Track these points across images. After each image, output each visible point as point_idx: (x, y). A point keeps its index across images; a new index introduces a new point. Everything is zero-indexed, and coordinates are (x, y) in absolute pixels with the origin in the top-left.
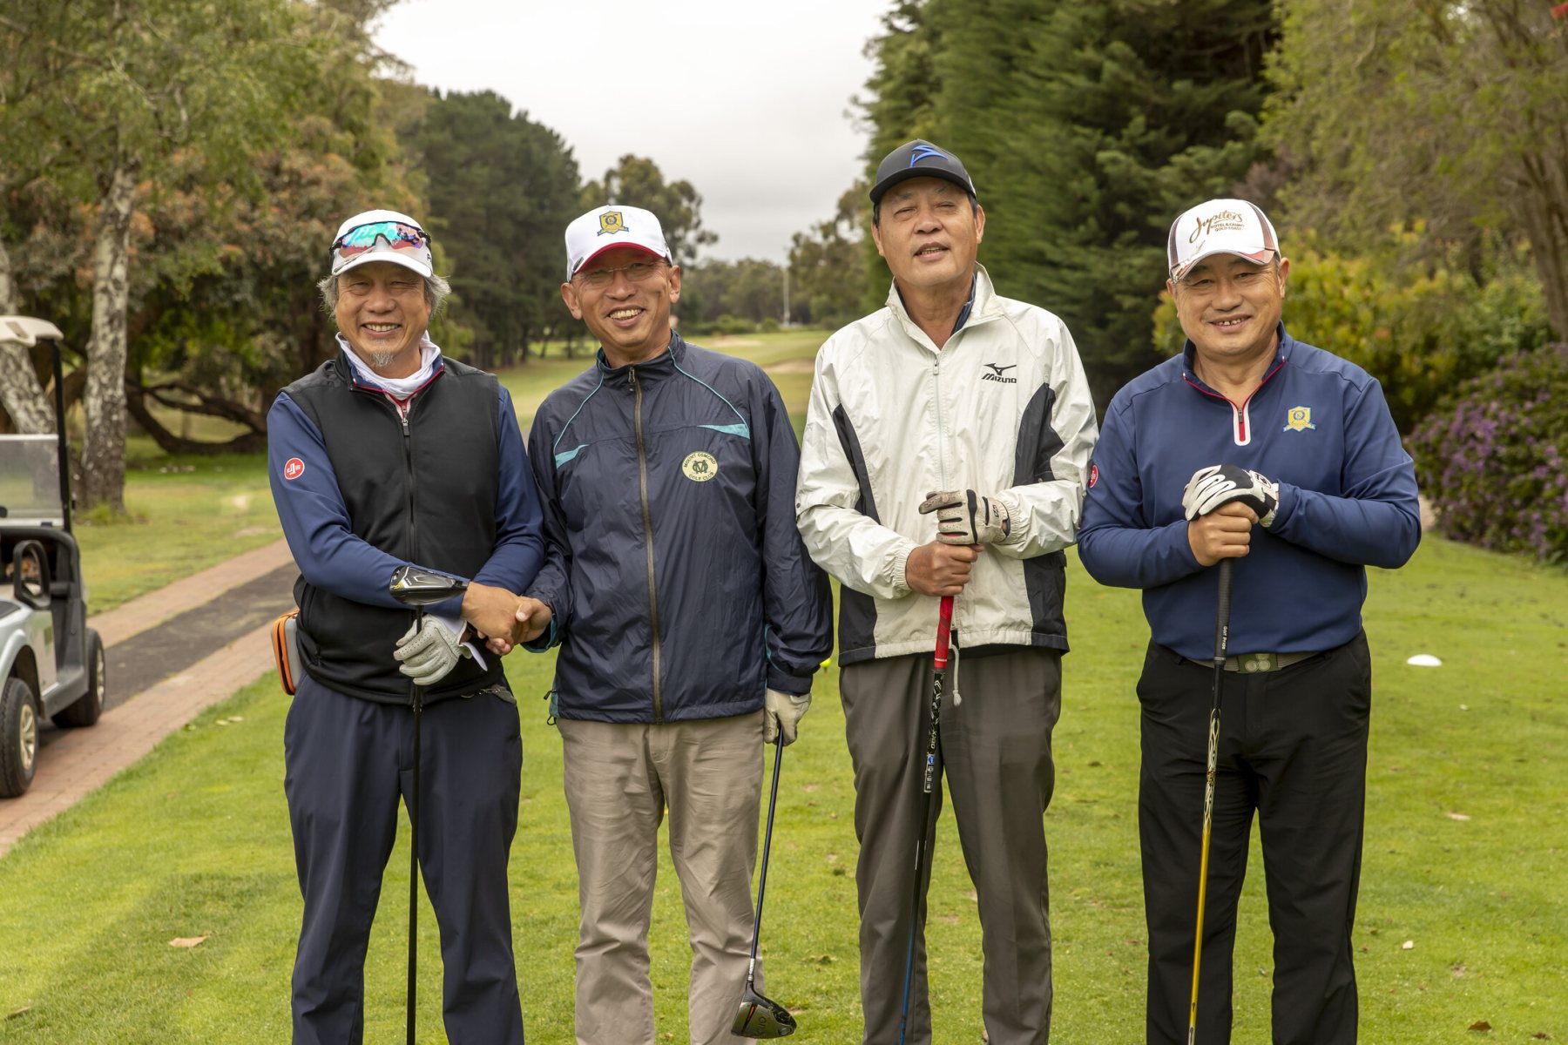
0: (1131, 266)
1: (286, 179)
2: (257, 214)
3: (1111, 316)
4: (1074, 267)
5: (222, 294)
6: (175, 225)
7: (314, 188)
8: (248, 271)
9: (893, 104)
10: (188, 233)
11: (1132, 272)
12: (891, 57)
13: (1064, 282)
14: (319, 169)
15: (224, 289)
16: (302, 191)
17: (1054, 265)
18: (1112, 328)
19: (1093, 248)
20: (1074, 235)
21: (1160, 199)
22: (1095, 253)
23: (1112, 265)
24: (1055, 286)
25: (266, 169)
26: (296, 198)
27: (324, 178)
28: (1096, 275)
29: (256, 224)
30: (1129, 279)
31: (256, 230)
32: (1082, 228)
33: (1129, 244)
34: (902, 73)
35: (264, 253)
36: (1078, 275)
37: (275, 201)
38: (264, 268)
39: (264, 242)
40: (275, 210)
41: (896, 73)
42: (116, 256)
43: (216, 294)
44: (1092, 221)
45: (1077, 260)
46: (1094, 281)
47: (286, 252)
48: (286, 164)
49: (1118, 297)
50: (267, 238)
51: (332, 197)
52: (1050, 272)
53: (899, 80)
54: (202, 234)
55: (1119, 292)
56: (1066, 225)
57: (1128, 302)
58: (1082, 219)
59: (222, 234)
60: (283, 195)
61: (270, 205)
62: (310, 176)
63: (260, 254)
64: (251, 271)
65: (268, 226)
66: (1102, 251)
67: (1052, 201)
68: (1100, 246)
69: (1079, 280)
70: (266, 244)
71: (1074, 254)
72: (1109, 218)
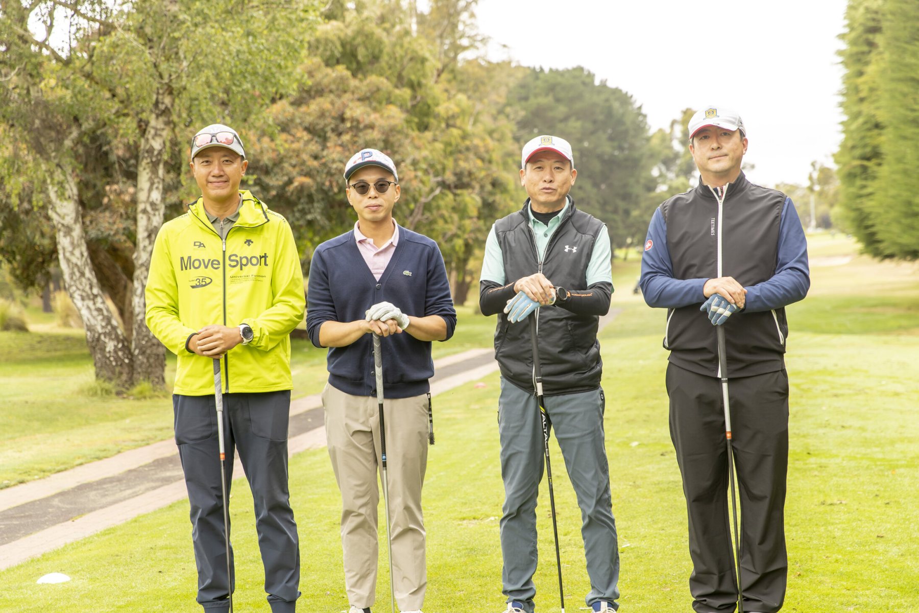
1: (348, 125)
2: (325, 153)
5: (297, 215)
6: (261, 163)
7: (370, 131)
8: (318, 196)
9: (855, 49)
10: (272, 169)
12: (853, 12)
14: (373, 117)
15: (299, 211)
16: (361, 134)
25: (334, 118)
26: (356, 139)
27: (377, 124)
29: (324, 160)
31: (324, 165)
34: (861, 24)
35: (331, 182)
37: (339, 142)
38: (331, 194)
39: (330, 174)
40: (339, 149)
41: (856, 25)
42: (152, 184)
43: (294, 216)
48: (348, 114)
50: (333, 171)
51: (383, 137)
53: (860, 29)
54: (282, 169)
59: (297, 169)
60: (346, 138)
61: (336, 145)
62: (367, 122)
63: (327, 183)
64: (320, 196)
65: (334, 161)
70: (332, 175)
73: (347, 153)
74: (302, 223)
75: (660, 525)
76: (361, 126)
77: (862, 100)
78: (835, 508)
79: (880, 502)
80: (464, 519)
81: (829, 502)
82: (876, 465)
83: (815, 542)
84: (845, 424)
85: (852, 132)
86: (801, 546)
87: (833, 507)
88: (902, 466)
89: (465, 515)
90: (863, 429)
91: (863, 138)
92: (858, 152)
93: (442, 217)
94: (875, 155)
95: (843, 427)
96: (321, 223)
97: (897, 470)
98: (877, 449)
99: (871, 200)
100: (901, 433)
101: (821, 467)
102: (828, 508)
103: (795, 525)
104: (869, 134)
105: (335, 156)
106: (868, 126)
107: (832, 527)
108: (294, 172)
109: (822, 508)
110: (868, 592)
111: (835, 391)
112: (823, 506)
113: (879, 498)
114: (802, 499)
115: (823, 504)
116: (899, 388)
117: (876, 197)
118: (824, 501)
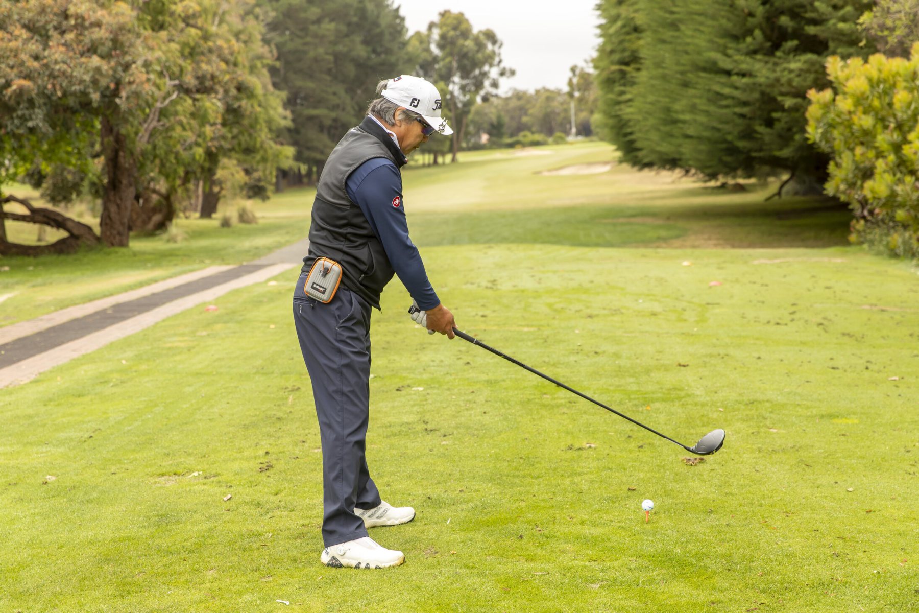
0: (791, 71)
1: (73, 22)
2: (46, 53)
3: (775, 115)
4: (744, 75)
5: (16, 121)
7: (97, 29)
8: (39, 101)
11: (792, 75)
13: (736, 88)
14: (100, 14)
15: (18, 117)
16: (86, 33)
17: (728, 73)
18: (778, 126)
19: (759, 57)
20: (743, 46)
21: (815, 10)
22: (760, 61)
23: (774, 71)
24: (727, 91)
25: (55, 14)
26: (81, 38)
27: (104, 21)
28: (762, 80)
29: (45, 61)
30: (790, 82)
31: (46, 66)
32: (749, 39)
33: (788, 53)
35: (54, 86)
36: (745, 80)
37: (63, 41)
38: (54, 98)
39: (52, 76)
40: (62, 49)
43: (13, 123)
44: (757, 33)
45: (744, 67)
46: (760, 85)
47: (71, 83)
48: (72, 10)
49: (779, 98)
50: (56, 73)
51: (112, 36)
52: (723, 79)
55: (782, 94)
56: (736, 38)
57: (789, 102)
58: (750, 32)
59: (15, 71)
60: (70, 36)
61: (58, 45)
62: (93, 19)
63: (49, 86)
64: (42, 101)
65: (56, 62)
66: (766, 58)
67: (723, 17)
68: (765, 54)
69: (747, 85)
70: (55, 77)
71: (743, 62)
72: (772, 30)
73: (71, 54)
74: (21, 131)
75: (386, 479)
78: (584, 454)
79: (633, 445)
80: (163, 475)
81: (577, 446)
82: (630, 400)
83: (559, 498)
84: (597, 350)
85: (611, 36)
86: (542, 504)
87: (581, 452)
88: (657, 400)
89: (164, 470)
90: (617, 355)
91: (621, 42)
92: (616, 57)
93: (181, 124)
94: (633, 60)
95: (596, 353)
96: (44, 130)
97: (652, 405)
98: (631, 380)
99: (631, 106)
100: (657, 360)
101: (570, 402)
102: (575, 454)
103: (538, 477)
104: (628, 37)
105: (58, 56)
106: (627, 29)
107: (579, 478)
108: (12, 74)
109: (570, 454)
110: (616, 564)
111: (589, 311)
112: (570, 451)
113: (632, 440)
114: (547, 442)
115: (570, 448)
116: (657, 307)
117: (635, 104)
118: (572, 445)
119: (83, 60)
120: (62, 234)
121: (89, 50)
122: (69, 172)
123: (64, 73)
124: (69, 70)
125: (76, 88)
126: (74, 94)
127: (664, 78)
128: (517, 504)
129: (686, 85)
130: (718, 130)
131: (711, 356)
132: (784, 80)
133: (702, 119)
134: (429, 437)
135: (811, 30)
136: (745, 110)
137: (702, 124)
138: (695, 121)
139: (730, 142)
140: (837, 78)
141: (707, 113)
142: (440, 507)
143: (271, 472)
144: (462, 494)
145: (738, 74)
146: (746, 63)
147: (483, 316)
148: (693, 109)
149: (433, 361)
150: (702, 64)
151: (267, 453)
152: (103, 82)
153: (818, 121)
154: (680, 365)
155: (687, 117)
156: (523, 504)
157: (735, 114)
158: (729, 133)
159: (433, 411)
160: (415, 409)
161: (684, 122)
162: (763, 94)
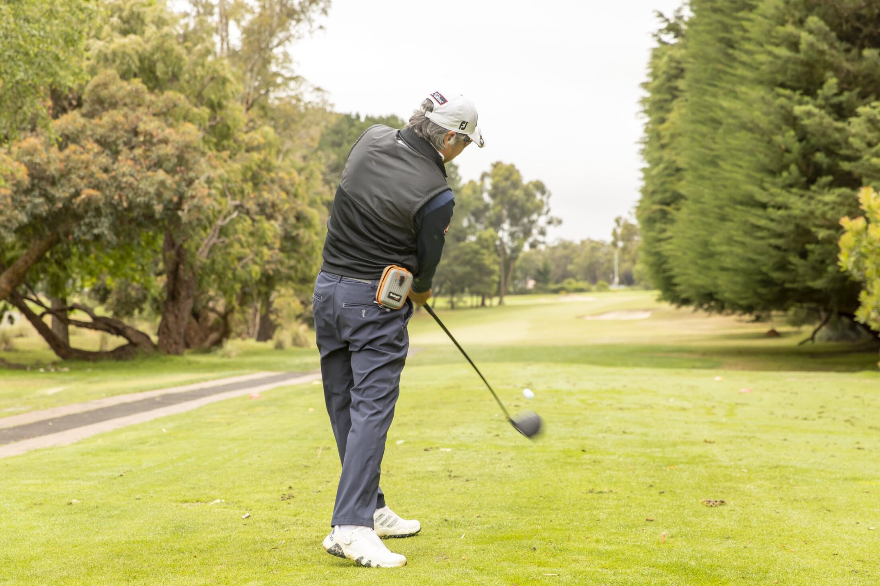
0: (825, 204)
1: (141, 138)
2: (115, 166)
3: (809, 247)
4: (779, 207)
5: (84, 228)
6: (48, 173)
7: (163, 146)
8: (106, 210)
9: (658, 97)
10: (59, 180)
11: (827, 208)
12: (657, 61)
13: (772, 220)
14: (168, 132)
15: (87, 225)
16: (154, 149)
17: (764, 206)
18: (812, 258)
19: (794, 190)
20: (779, 180)
21: (849, 146)
22: (795, 194)
23: (809, 204)
24: (762, 223)
25: (126, 131)
26: (149, 153)
27: (171, 139)
28: (796, 212)
29: (114, 173)
30: (824, 215)
31: (114, 178)
32: (785, 174)
33: (824, 187)
34: (664, 73)
35: (120, 197)
36: (781, 212)
37: (131, 156)
38: (120, 208)
39: (119, 188)
40: (130, 163)
41: (659, 73)
43: (80, 229)
44: (793, 168)
45: (780, 199)
46: (795, 217)
48: (141, 127)
49: (814, 229)
50: (123, 185)
51: (177, 153)
52: (760, 212)
53: (663, 77)
54: (69, 180)
55: (816, 226)
56: (773, 173)
57: (822, 234)
58: (786, 167)
59: (85, 181)
60: (138, 152)
61: (127, 159)
62: (161, 137)
63: (116, 197)
64: (109, 211)
65: (124, 175)
66: (801, 192)
67: (761, 152)
68: (801, 188)
69: (782, 217)
70: (122, 189)
71: (779, 195)
72: (808, 165)
73: (138, 167)
74: (88, 237)
75: (404, 508)
76: (155, 140)
77: (663, 147)
78: (605, 496)
79: (654, 491)
80: (186, 502)
81: (598, 489)
82: (654, 462)
83: (576, 524)
84: (626, 431)
85: (653, 177)
86: (558, 527)
87: (601, 495)
88: (681, 463)
89: (187, 498)
90: (645, 435)
91: (663, 183)
92: (658, 197)
93: (239, 241)
94: (676, 199)
95: (624, 432)
96: (109, 238)
97: (676, 466)
98: (657, 450)
99: (670, 244)
100: (684, 438)
101: (594, 462)
102: (595, 496)
103: (557, 509)
104: (669, 179)
105: (125, 169)
106: (669, 171)
107: (598, 512)
108: (82, 184)
109: (590, 496)
110: (628, 571)
111: (620, 406)
112: (591, 494)
113: (653, 488)
114: (569, 488)
115: (591, 492)
116: (686, 404)
117: (674, 241)
118: (593, 489)
119: (150, 173)
120: (121, 341)
121: (155, 165)
122: (133, 288)
123: (131, 185)
124: (136, 183)
125: (141, 199)
126: (138, 205)
127: (703, 213)
128: (533, 527)
129: (723, 218)
130: (754, 261)
131: (738, 437)
132: (818, 213)
133: (738, 250)
134: (452, 481)
135: (846, 166)
136: (780, 242)
137: (738, 255)
138: (732, 253)
139: (765, 274)
140: (869, 207)
141: (743, 244)
142: (455, 527)
143: (292, 501)
144: (479, 519)
145: (774, 207)
146: (782, 197)
147: (516, 406)
148: (730, 241)
149: (463, 433)
150: (739, 198)
151: (290, 488)
152: (167, 195)
153: (851, 250)
154: (706, 441)
155: (724, 248)
156: (540, 527)
157: (770, 245)
158: (764, 265)
159: (458, 464)
160: (440, 462)
161: (721, 254)
162: (797, 226)
